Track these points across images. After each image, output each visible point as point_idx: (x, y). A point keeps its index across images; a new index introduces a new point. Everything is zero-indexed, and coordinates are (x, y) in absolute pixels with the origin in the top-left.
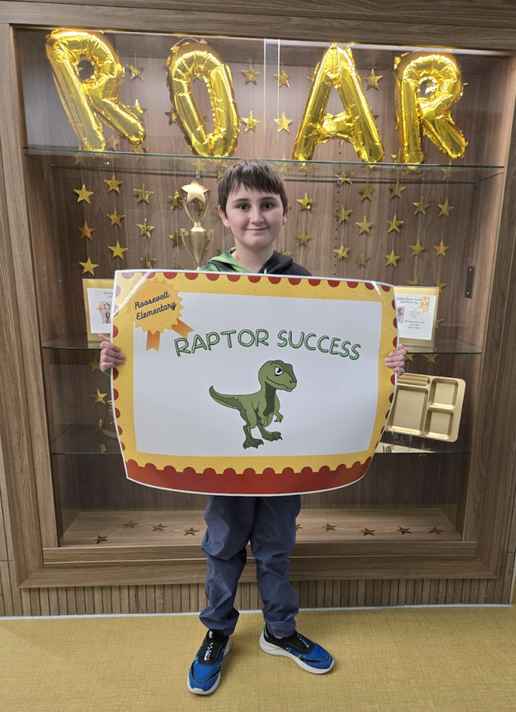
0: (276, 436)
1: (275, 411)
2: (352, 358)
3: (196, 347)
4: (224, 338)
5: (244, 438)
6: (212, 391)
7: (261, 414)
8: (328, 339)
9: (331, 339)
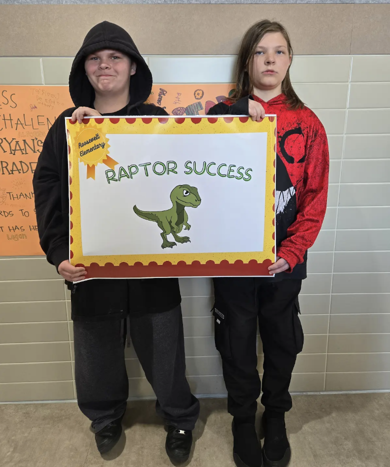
0: (185, 240)
1: (185, 222)
2: (246, 180)
3: (121, 176)
4: (141, 169)
6: (135, 208)
7: (173, 224)
8: (226, 166)
9: (228, 166)
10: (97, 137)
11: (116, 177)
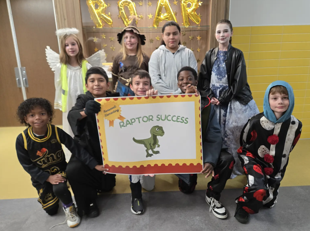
0: (157, 152)
1: (157, 144)
2: (185, 123)
3: (127, 124)
4: (137, 120)
5: (146, 154)
6: (134, 139)
7: (152, 145)
8: (175, 116)
9: (176, 116)
10: (115, 107)
11: (125, 125)
